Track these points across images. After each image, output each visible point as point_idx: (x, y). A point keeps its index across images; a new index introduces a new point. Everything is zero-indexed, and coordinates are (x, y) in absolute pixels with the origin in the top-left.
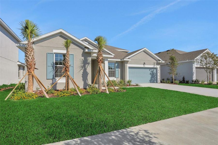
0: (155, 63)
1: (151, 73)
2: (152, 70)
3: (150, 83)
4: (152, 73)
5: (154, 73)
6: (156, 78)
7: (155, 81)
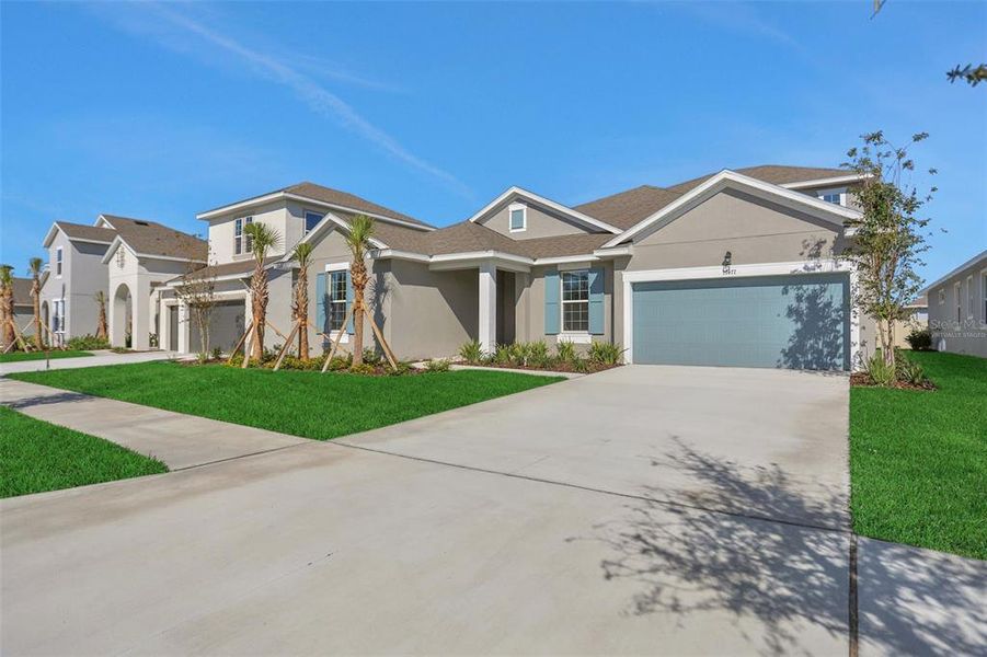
0: (820, 244)
1: (795, 304)
2: (805, 287)
3: (792, 368)
4: (804, 305)
5: (828, 305)
6: (840, 341)
7: (839, 361)
